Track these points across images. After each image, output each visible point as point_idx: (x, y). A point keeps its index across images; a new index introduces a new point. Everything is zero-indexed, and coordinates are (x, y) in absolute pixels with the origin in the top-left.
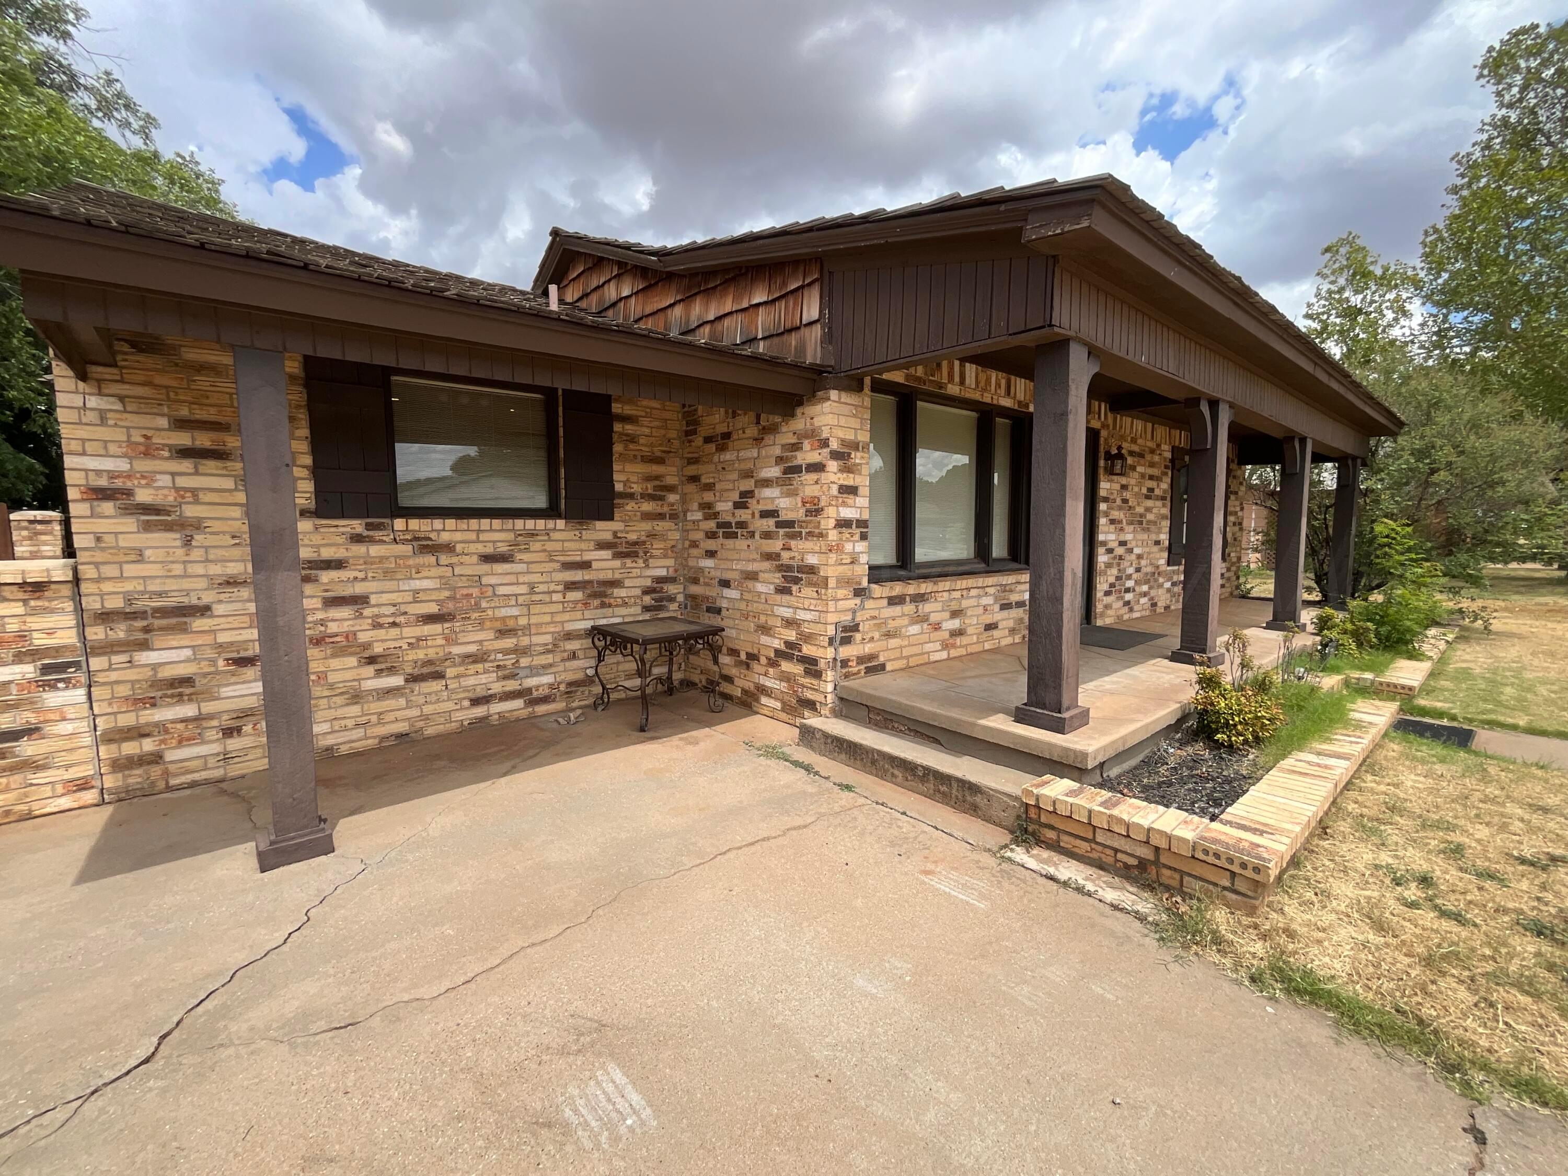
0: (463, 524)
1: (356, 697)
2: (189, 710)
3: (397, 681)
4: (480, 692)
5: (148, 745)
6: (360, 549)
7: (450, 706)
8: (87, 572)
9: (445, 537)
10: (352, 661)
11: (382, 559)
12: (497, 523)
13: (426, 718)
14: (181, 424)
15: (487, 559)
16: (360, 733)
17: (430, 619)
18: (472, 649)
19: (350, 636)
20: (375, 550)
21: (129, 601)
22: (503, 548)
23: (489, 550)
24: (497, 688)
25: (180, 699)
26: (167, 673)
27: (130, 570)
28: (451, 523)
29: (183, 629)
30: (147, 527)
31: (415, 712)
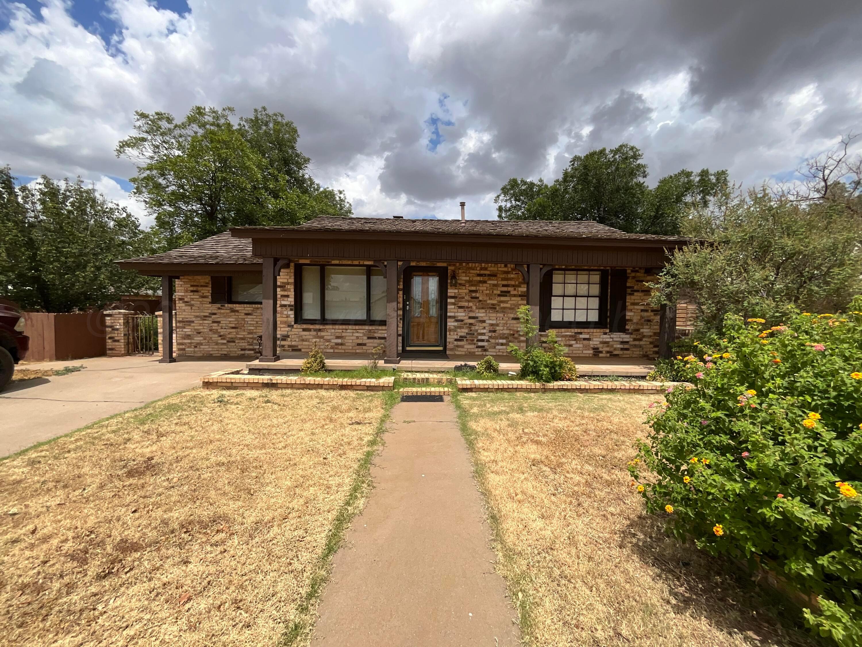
0: (240, 305)
1: (217, 344)
2: (189, 341)
3: (225, 341)
4: (243, 347)
5: (183, 347)
6: (219, 311)
7: (236, 350)
8: (178, 313)
9: (237, 309)
10: (217, 336)
11: (223, 313)
12: (248, 305)
13: (230, 351)
14: (192, 286)
15: (246, 314)
16: (217, 352)
17: (233, 328)
18: (242, 336)
19: (217, 330)
20: (222, 311)
21: (183, 318)
22: (250, 312)
23: (247, 312)
24: (247, 347)
25: (189, 339)
26: (187, 333)
27: (184, 313)
28: (237, 305)
29: (190, 325)
30: (186, 306)
31: (228, 350)
